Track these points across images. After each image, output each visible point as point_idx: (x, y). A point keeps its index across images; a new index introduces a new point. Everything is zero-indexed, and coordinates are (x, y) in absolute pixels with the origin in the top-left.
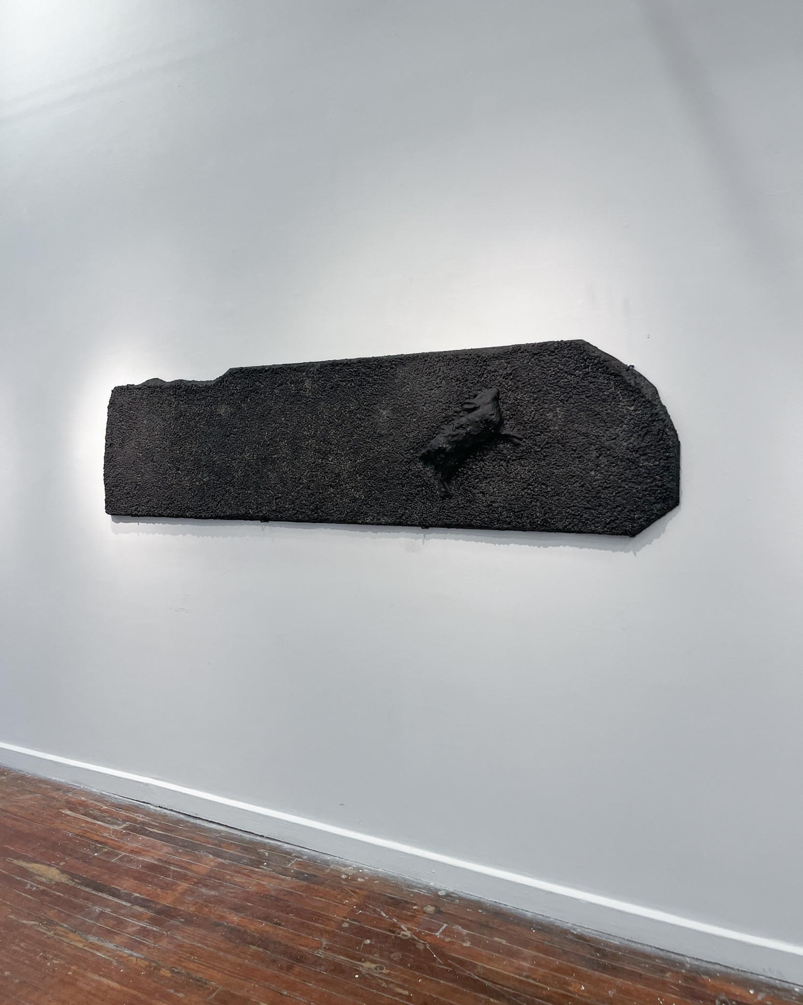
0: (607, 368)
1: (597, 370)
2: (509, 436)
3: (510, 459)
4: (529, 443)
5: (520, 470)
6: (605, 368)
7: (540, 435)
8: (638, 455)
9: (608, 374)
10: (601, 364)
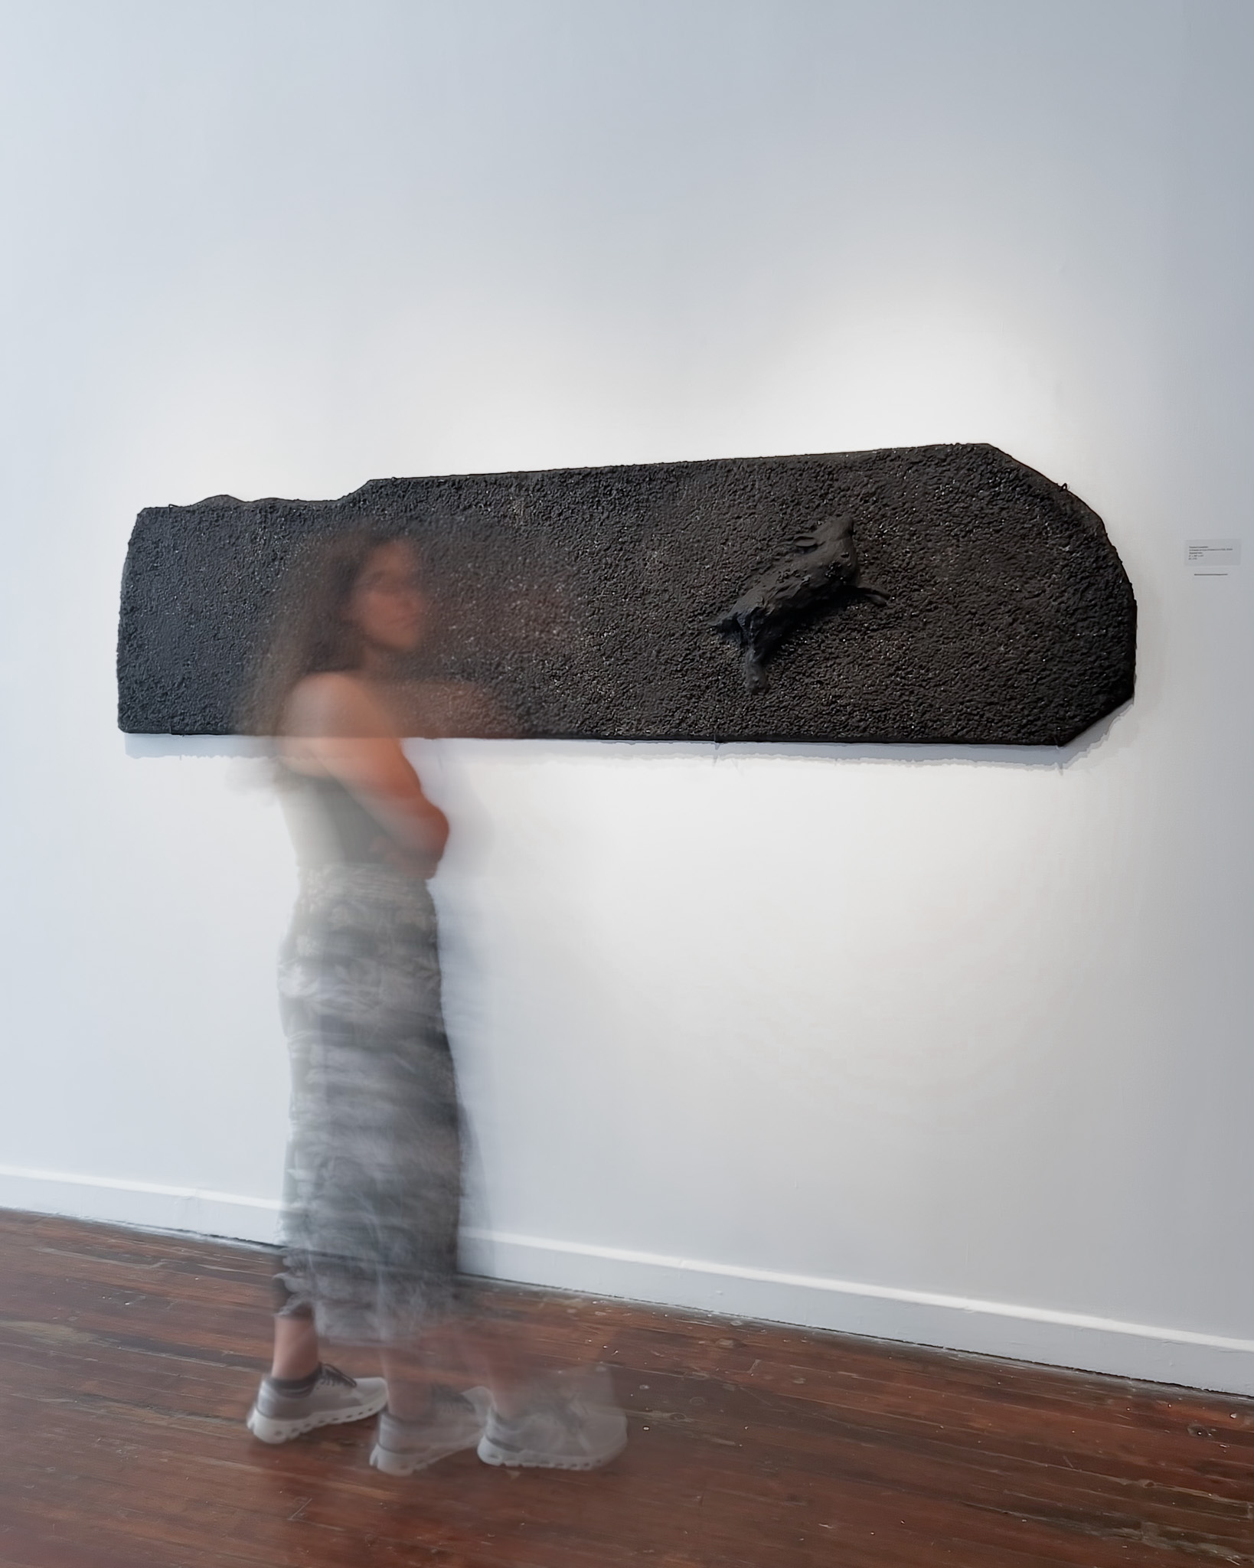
0: (1030, 487)
1: (1014, 489)
2: (868, 591)
3: (868, 628)
4: (901, 603)
5: (886, 645)
6: (1025, 487)
7: (919, 590)
8: (1073, 621)
9: (1030, 495)
10: (1020, 481)
